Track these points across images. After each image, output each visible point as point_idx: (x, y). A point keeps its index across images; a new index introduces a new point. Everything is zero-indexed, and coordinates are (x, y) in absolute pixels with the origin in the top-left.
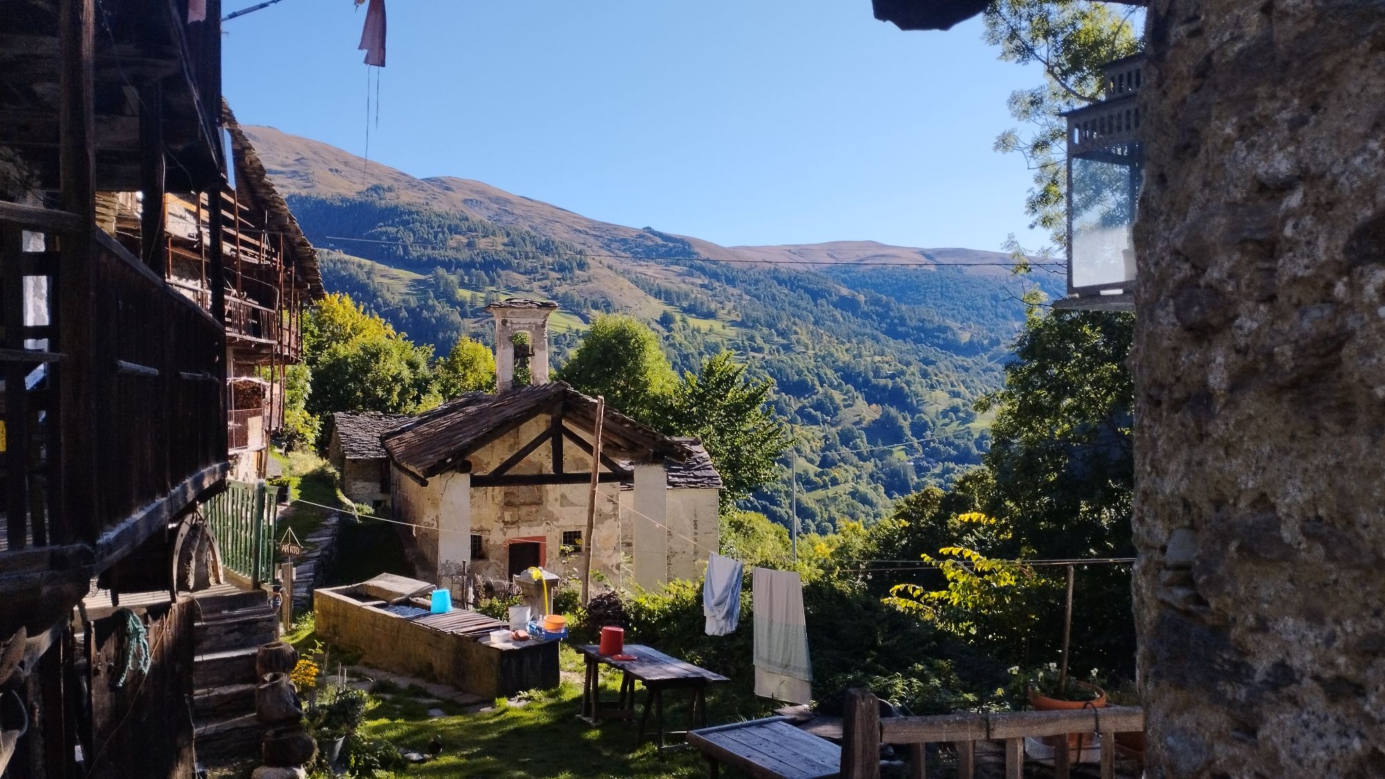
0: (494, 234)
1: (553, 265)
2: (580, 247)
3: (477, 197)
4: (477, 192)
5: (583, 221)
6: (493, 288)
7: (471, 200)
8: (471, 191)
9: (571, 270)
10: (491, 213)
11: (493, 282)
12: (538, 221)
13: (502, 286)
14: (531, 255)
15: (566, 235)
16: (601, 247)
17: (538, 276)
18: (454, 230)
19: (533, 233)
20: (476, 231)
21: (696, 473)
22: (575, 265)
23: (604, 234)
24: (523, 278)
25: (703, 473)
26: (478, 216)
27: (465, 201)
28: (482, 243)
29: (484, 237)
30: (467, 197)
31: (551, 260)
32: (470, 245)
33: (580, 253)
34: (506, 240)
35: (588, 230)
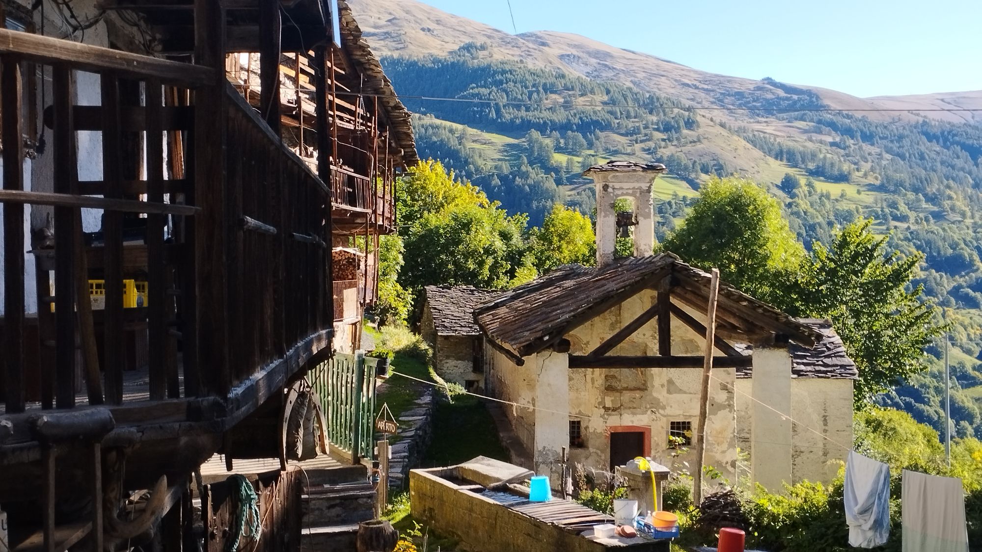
0: (592, 92)
1: (657, 124)
2: (688, 103)
3: (574, 52)
4: (575, 46)
5: (692, 74)
6: (592, 152)
7: (568, 56)
8: (569, 45)
9: (678, 130)
10: (589, 69)
11: (591, 145)
12: (641, 75)
13: (600, 149)
14: (633, 114)
15: (672, 91)
16: (712, 103)
17: (641, 137)
18: (549, 89)
19: (635, 89)
20: (573, 89)
21: (827, 361)
22: (682, 124)
23: (715, 88)
24: (623, 140)
25: (835, 361)
26: (575, 72)
27: (562, 57)
28: (580, 102)
29: (582, 95)
30: (564, 53)
31: (654, 118)
32: (567, 105)
33: (689, 109)
34: (606, 98)
35: (698, 84)
